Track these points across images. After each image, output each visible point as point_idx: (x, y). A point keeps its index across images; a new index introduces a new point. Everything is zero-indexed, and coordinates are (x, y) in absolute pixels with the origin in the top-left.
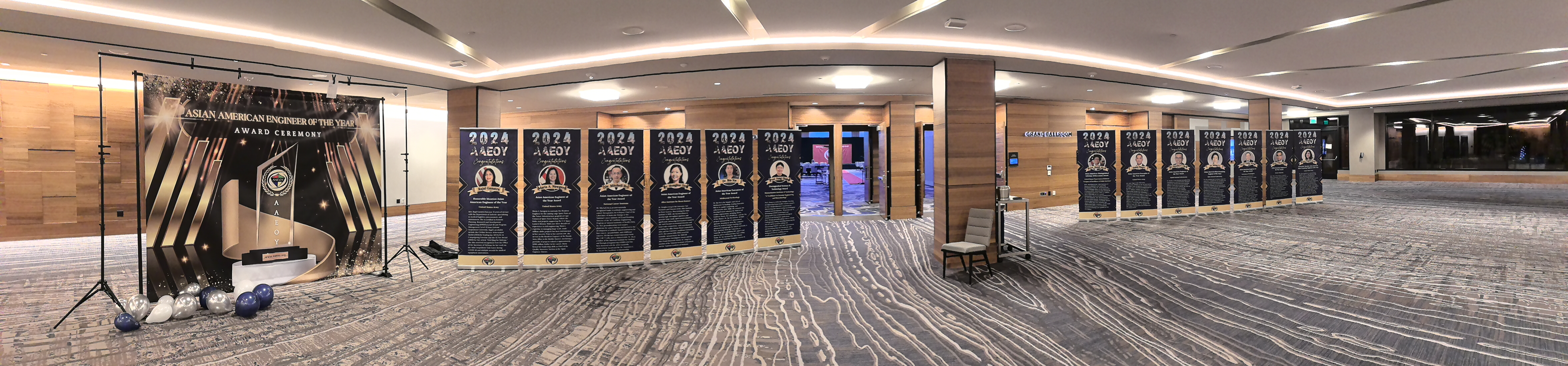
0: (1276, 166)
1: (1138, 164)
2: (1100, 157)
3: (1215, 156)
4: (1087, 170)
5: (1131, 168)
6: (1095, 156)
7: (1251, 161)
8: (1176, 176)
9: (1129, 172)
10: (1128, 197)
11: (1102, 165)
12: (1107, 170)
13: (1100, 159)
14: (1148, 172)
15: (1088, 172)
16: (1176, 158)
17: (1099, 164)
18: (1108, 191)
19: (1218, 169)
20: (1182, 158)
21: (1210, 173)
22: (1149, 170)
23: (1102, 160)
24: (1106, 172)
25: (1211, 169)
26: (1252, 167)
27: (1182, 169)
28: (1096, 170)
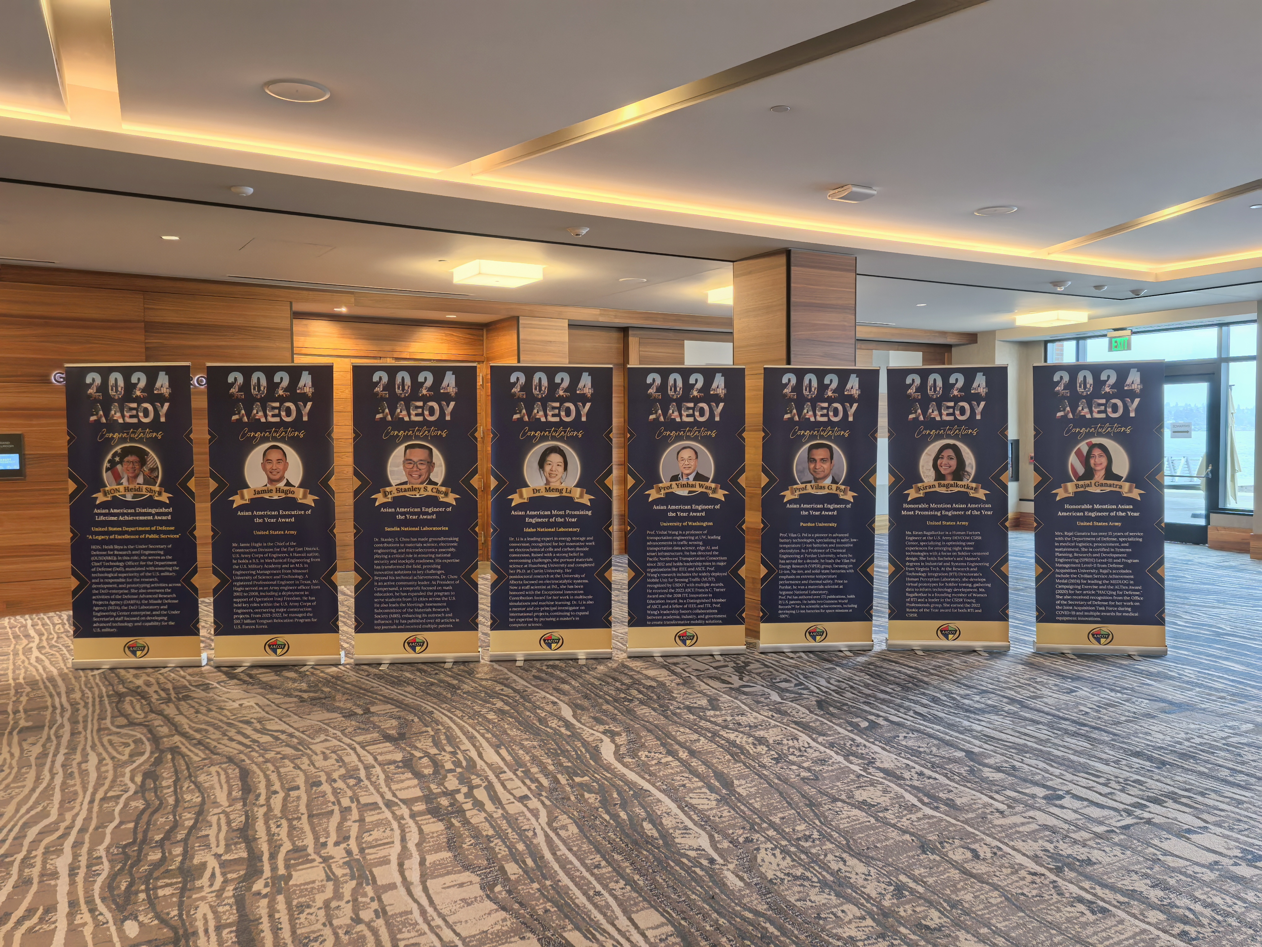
0: (806, 498)
1: (271, 481)
2: (142, 456)
3: (555, 458)
4: (100, 498)
5: (248, 495)
6: (126, 452)
7: (699, 477)
8: (406, 523)
9: (242, 508)
10: (238, 591)
11: (149, 481)
12: (165, 498)
13: (143, 462)
14: (305, 507)
15: (104, 505)
16: (407, 461)
17: (140, 480)
18: (170, 568)
19: (566, 502)
20: (430, 464)
21: (534, 517)
22: (310, 500)
23: (150, 465)
24: (161, 504)
25: (537, 503)
26: (703, 498)
27: (432, 501)
28: (129, 498)
